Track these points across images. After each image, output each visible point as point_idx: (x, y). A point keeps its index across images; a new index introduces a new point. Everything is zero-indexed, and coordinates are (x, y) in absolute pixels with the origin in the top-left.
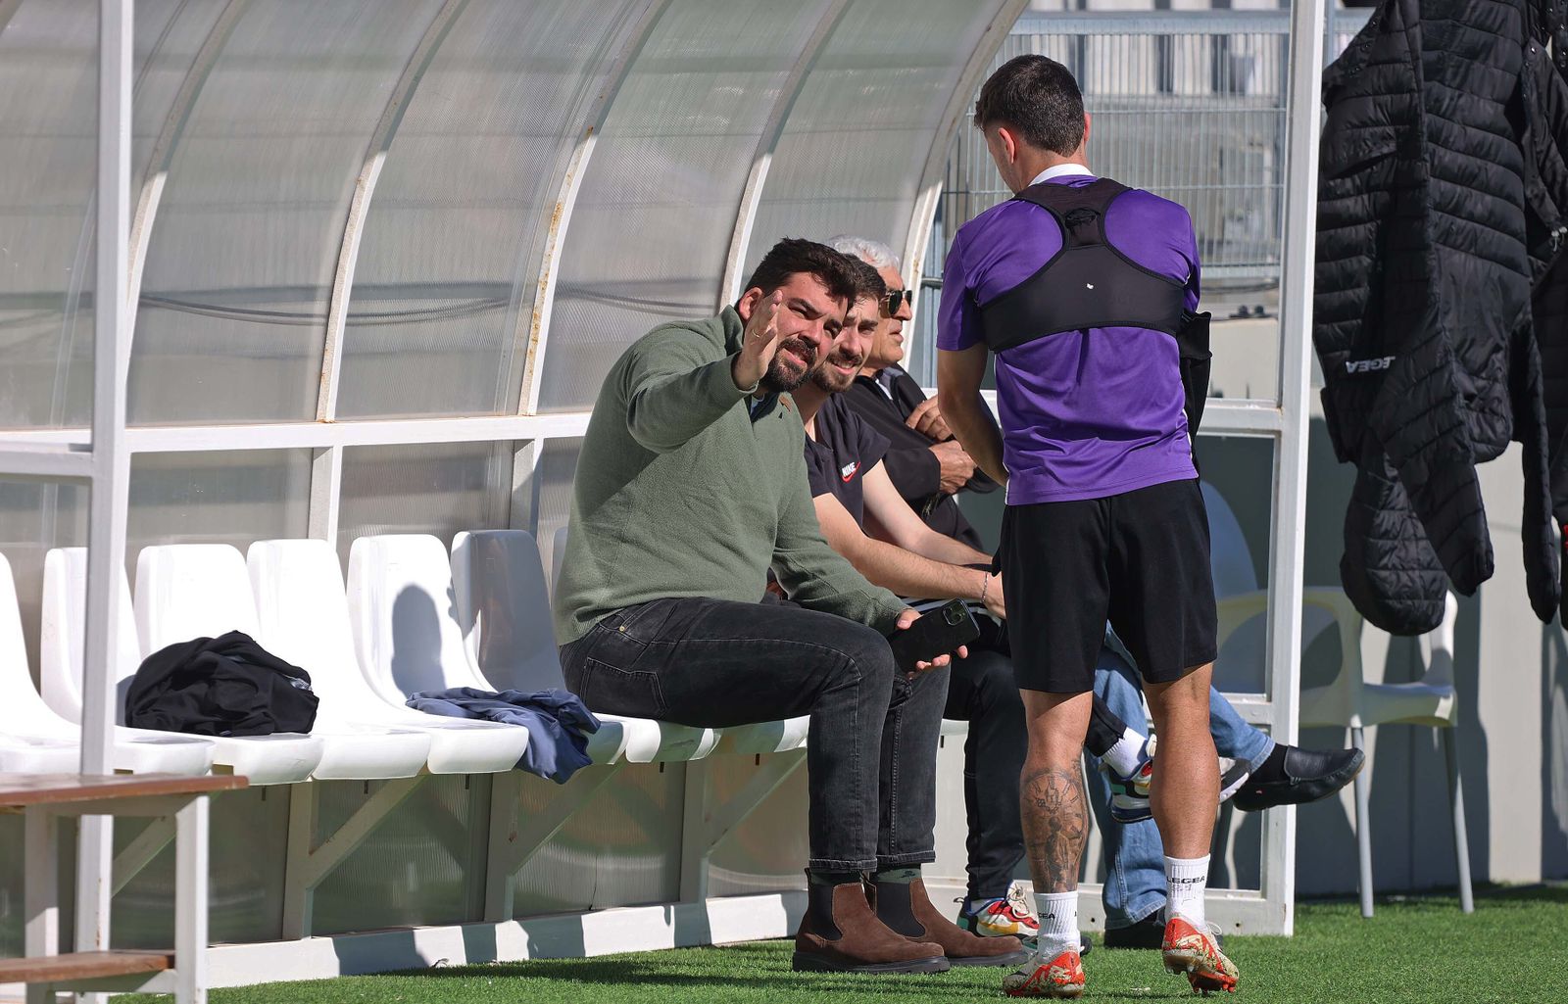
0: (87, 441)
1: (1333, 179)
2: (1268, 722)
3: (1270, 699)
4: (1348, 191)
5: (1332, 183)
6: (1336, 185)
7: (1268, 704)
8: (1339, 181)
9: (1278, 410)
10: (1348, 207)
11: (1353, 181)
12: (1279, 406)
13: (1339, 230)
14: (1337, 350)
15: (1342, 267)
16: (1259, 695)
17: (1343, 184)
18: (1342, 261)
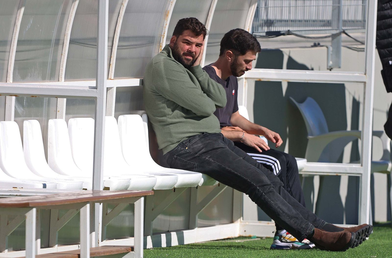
0: (95, 85)
1: (384, 4)
2: (361, 173)
3: (362, 166)
4: (388, 8)
5: (383, 6)
6: (385, 6)
7: (361, 167)
8: (385, 5)
9: (365, 75)
10: (389, 13)
11: (390, 5)
12: (365, 74)
13: (386, 20)
14: (386, 57)
15: (387, 32)
16: (358, 164)
17: (387, 5)
18: (387, 30)
